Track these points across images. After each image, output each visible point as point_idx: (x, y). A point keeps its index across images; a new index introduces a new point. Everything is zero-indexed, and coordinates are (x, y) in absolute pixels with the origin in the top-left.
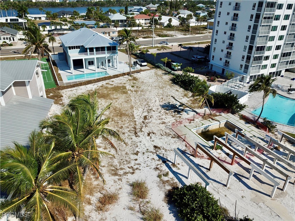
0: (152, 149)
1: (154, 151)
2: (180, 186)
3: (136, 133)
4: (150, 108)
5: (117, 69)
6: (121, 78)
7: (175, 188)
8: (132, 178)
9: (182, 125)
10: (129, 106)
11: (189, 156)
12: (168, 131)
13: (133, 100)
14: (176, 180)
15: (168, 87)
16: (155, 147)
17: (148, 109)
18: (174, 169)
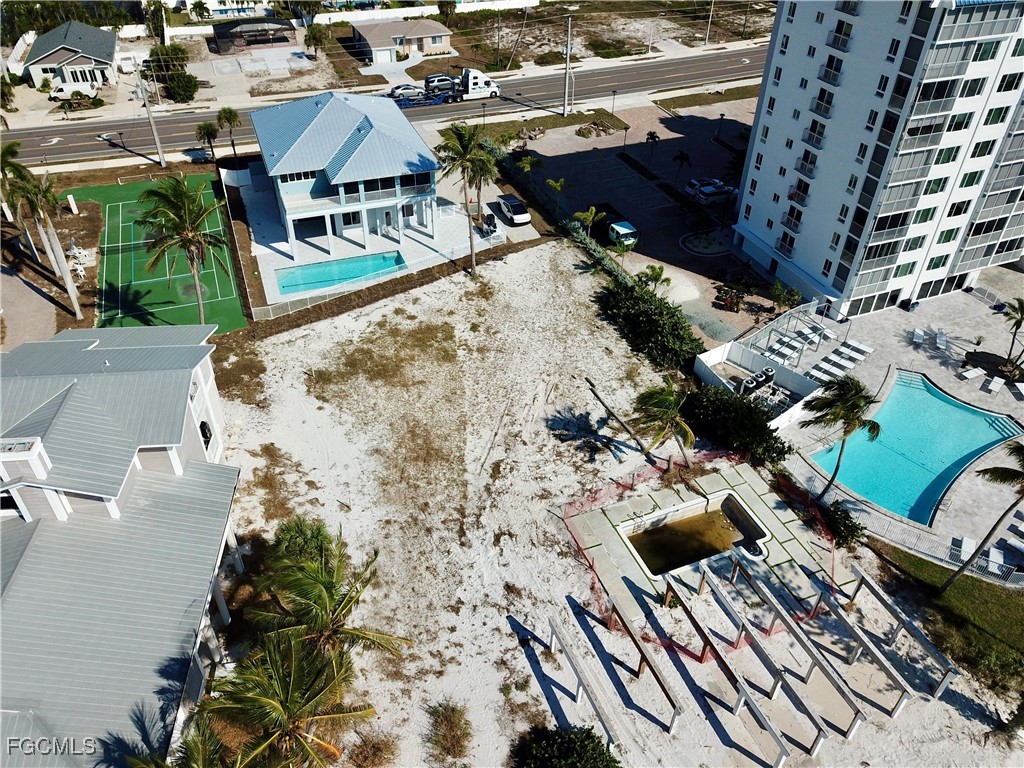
0: (498, 595)
1: (504, 603)
2: (552, 724)
3: (462, 533)
4: (516, 429)
5: (432, 237)
6: (443, 283)
7: (538, 732)
8: (437, 691)
9: (597, 506)
10: (456, 415)
11: (592, 623)
12: (551, 529)
13: (468, 393)
14: (545, 706)
15: (583, 332)
16: (509, 588)
17: (510, 434)
18: (547, 668)
